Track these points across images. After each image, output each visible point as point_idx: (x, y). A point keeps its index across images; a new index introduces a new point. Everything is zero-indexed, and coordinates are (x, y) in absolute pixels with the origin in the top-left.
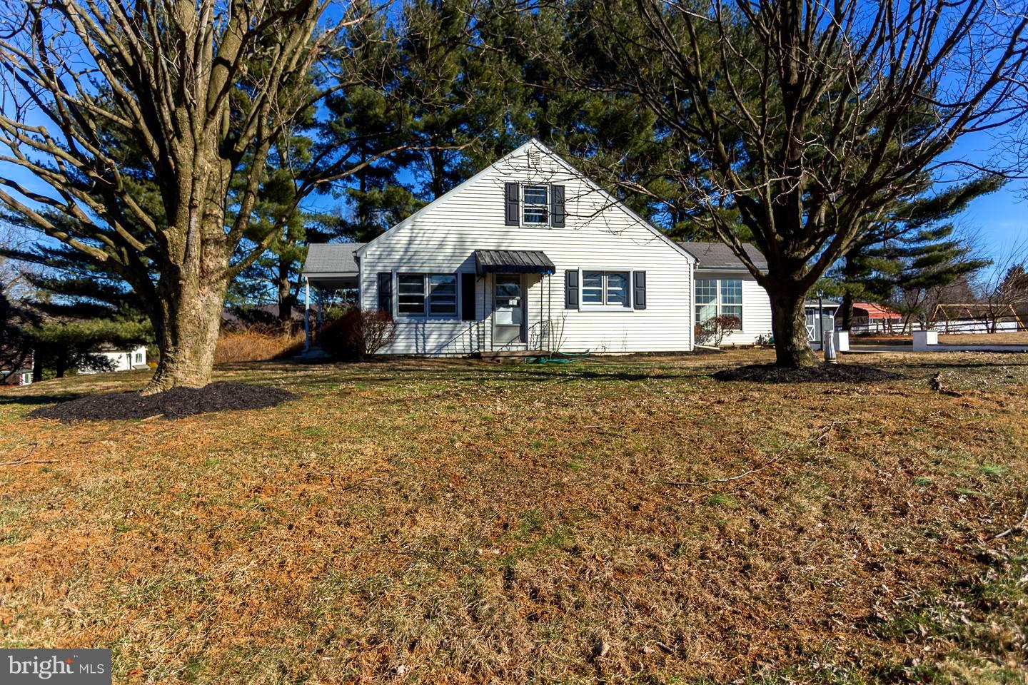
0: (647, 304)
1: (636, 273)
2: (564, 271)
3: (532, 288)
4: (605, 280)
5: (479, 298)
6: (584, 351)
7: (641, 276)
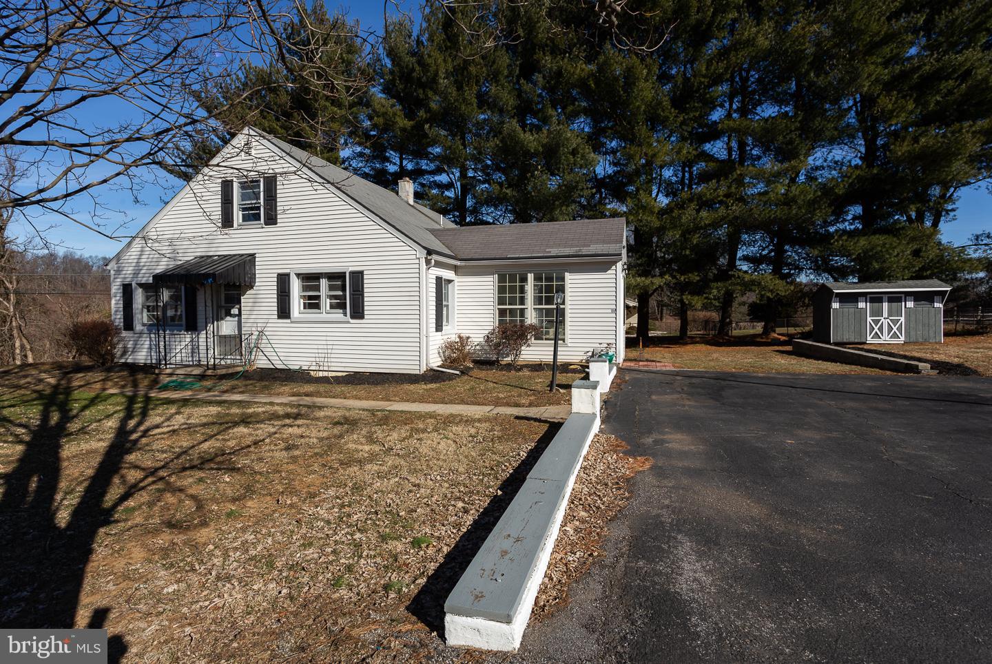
0: (366, 312)
1: (352, 273)
2: (276, 275)
3: (245, 296)
4: (324, 283)
5: (200, 307)
6: (297, 367)
7: (358, 277)
